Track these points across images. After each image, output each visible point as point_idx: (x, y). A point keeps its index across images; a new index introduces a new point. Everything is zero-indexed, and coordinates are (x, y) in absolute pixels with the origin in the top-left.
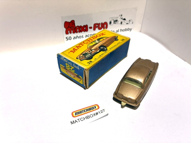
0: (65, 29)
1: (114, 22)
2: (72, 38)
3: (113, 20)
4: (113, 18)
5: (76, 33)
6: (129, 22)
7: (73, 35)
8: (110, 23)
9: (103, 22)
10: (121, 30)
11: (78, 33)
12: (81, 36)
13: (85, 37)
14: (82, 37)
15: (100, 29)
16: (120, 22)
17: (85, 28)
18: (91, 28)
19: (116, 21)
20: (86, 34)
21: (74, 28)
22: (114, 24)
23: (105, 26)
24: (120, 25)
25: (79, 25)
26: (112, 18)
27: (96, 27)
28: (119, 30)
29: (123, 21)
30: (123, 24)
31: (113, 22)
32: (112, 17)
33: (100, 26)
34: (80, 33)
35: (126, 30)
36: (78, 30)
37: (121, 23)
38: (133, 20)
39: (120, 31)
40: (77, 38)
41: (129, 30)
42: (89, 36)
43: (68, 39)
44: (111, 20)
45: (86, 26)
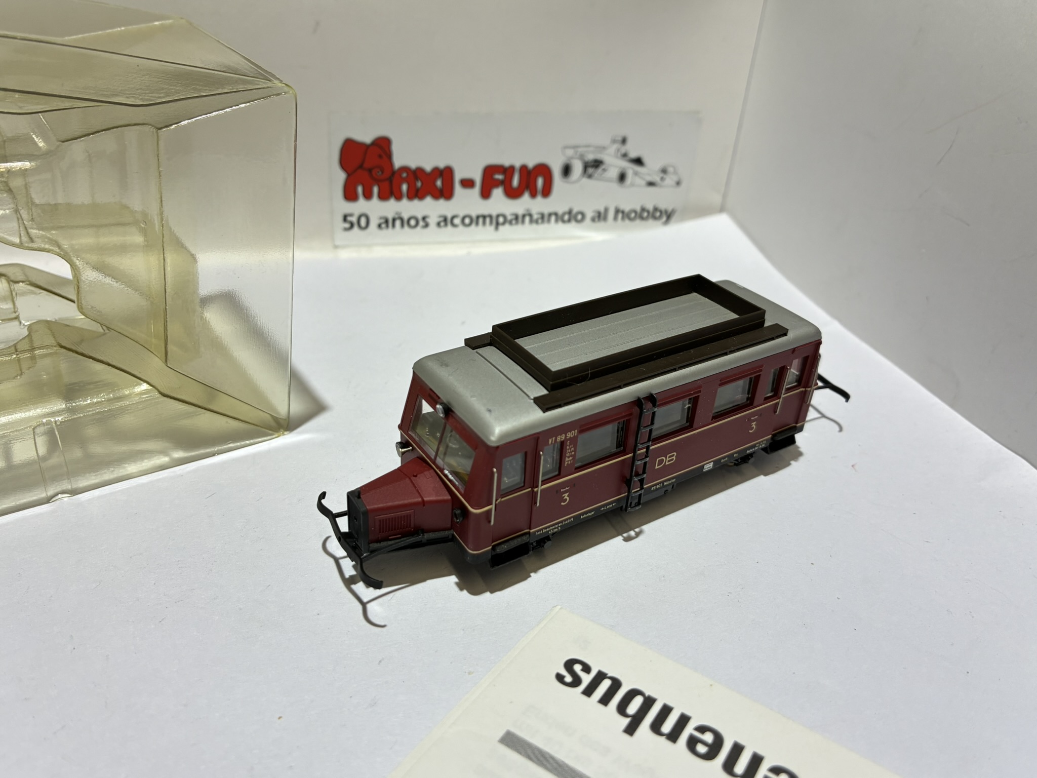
0: (341, 176)
2: (374, 221)
3: (581, 157)
4: (580, 150)
5: (392, 202)
6: (662, 179)
7: (377, 208)
9: (531, 164)
10: (617, 211)
12: (420, 217)
13: (439, 224)
14: (421, 223)
15: (513, 194)
17: (439, 183)
18: (468, 183)
19: (597, 164)
20: (442, 212)
21: (387, 174)
22: (585, 180)
23: (540, 182)
24: (615, 186)
25: (413, 165)
27: (497, 184)
28: (606, 210)
29: (631, 169)
30: (632, 185)
31: (577, 168)
32: (575, 143)
33: (515, 182)
34: (416, 202)
35: (645, 214)
36: (404, 187)
37: (622, 177)
38: (681, 171)
39: (615, 218)
40: (398, 223)
41: (658, 214)
42: (457, 221)
43: (351, 223)
44: (572, 158)
45: (446, 173)
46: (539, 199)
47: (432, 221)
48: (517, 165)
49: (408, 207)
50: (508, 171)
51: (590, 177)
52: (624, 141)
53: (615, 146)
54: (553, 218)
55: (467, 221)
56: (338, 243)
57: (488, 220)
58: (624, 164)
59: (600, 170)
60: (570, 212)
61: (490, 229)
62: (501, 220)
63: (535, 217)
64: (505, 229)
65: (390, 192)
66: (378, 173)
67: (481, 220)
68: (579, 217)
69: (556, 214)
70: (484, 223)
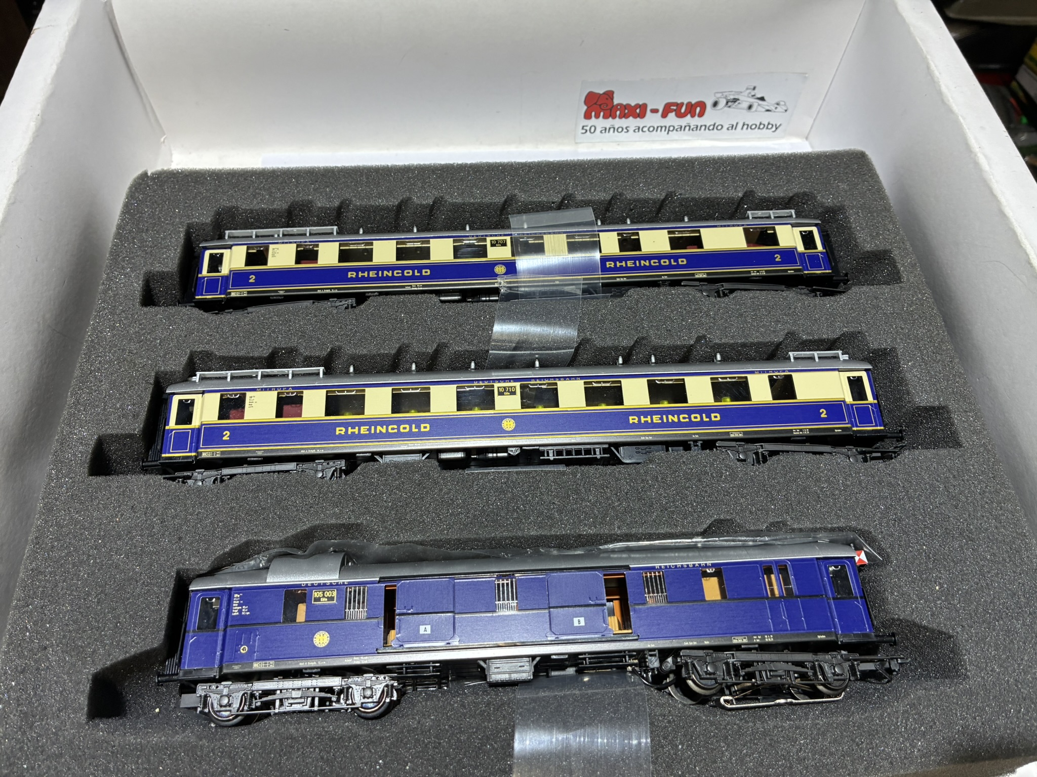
1: (727, 103)
4: (725, 94)
5: (610, 119)
6: (776, 108)
7: (601, 123)
8: (715, 104)
10: (744, 125)
11: (617, 119)
12: (624, 127)
13: (634, 131)
14: (625, 130)
15: (680, 115)
16: (746, 105)
17: (638, 111)
18: (655, 111)
20: (638, 125)
21: (609, 107)
22: (726, 109)
23: (698, 110)
24: (745, 112)
26: (722, 93)
27: (672, 111)
28: (737, 124)
29: (756, 103)
30: (756, 111)
31: (722, 102)
33: (683, 110)
34: (623, 119)
35: (762, 126)
36: (618, 113)
37: (750, 107)
38: (787, 104)
39: (742, 128)
40: (612, 130)
41: (770, 126)
42: (645, 129)
44: (718, 98)
46: (696, 117)
47: (631, 130)
48: (685, 103)
49: (618, 122)
50: (679, 106)
51: (729, 107)
52: (754, 88)
53: (748, 91)
54: (703, 128)
55: (651, 129)
56: (578, 141)
57: (664, 128)
58: (752, 100)
59: (736, 103)
60: (714, 125)
61: (664, 133)
62: (671, 128)
63: (692, 127)
64: (673, 134)
67: (659, 128)
68: (720, 127)
69: (706, 126)
70: (661, 130)
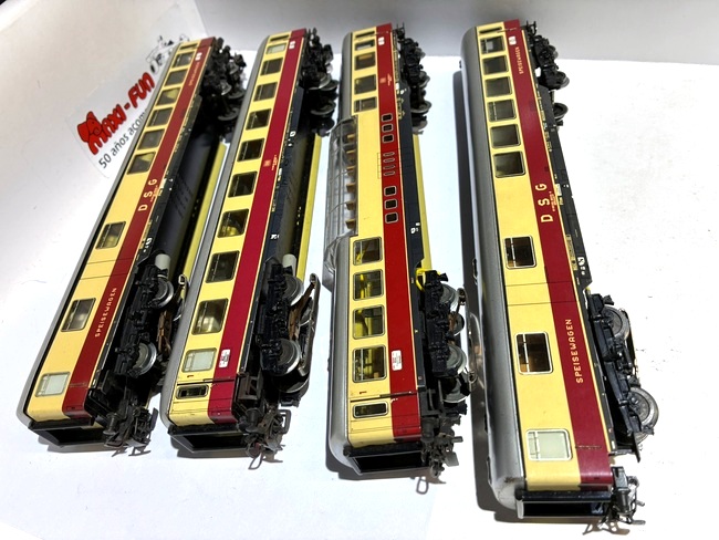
0: (86, 144)
2: (110, 154)
9: (141, 78)
19: (160, 56)
25: (106, 116)
32: (147, 54)
43: (104, 163)
45: (118, 109)
65: (106, 136)
66: (97, 132)
